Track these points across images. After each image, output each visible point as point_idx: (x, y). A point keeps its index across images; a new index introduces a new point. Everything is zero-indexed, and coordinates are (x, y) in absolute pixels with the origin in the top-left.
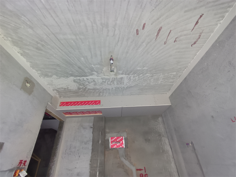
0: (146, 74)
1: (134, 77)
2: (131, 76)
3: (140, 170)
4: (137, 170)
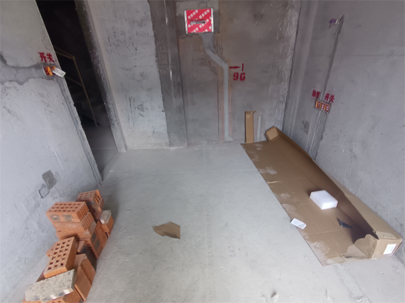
3: (236, 67)
4: (231, 68)
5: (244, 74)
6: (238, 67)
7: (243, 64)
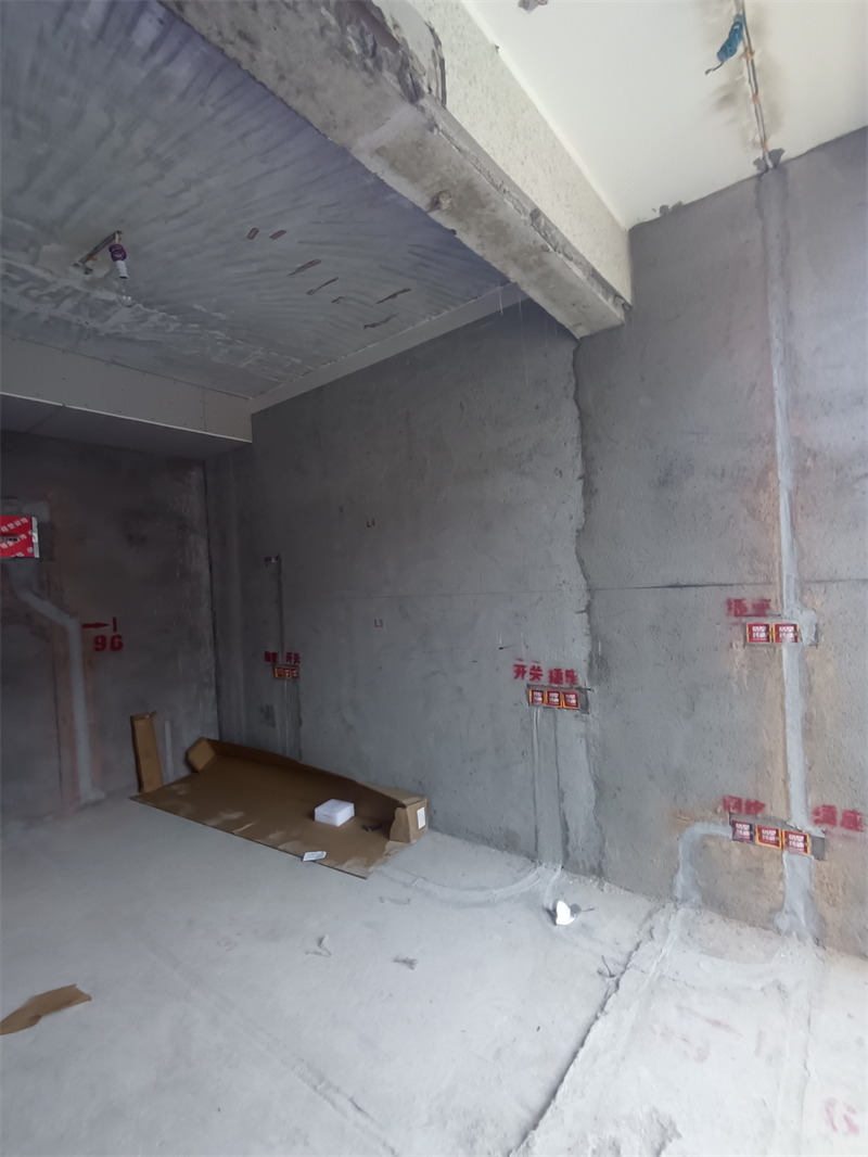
0: (213, 329)
1: (164, 318)
2: (153, 314)
3: (97, 625)
4: (86, 626)
5: (119, 637)
6: (104, 625)
7: (114, 620)
